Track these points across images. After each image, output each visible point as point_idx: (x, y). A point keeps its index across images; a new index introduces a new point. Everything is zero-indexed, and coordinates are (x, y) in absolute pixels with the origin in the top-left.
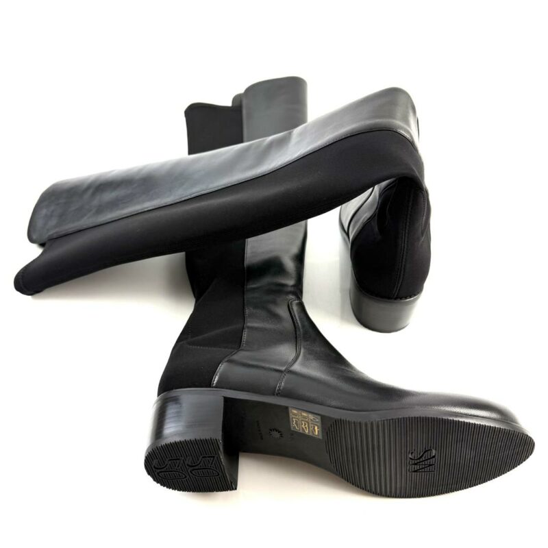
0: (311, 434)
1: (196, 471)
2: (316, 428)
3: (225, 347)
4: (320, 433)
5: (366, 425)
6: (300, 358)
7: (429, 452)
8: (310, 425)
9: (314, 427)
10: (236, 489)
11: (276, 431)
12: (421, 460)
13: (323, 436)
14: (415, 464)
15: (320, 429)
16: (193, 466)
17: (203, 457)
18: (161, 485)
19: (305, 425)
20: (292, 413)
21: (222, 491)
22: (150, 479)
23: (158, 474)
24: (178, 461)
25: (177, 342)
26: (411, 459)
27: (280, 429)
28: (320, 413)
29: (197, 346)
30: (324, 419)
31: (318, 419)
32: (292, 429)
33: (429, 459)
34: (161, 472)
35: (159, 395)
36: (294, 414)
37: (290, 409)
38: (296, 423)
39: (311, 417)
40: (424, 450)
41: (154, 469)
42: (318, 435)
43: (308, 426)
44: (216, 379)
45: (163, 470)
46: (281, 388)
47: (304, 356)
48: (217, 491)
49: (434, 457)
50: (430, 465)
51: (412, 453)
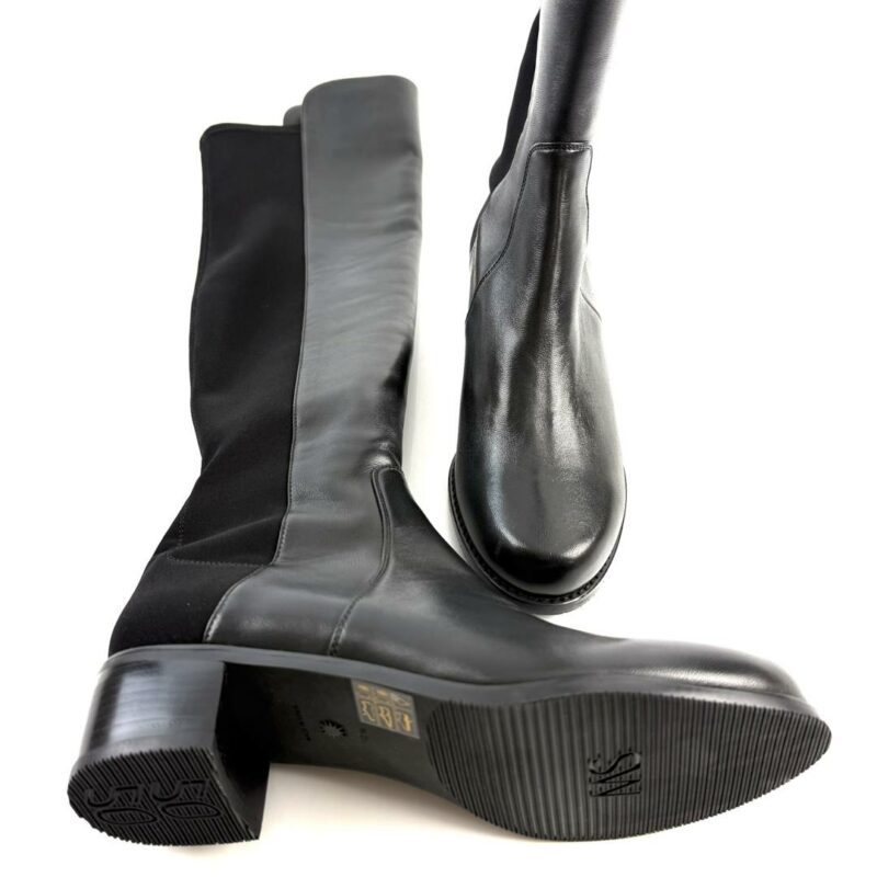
0: (398, 730)
1: (173, 808)
2: (406, 718)
3: (243, 562)
4: (415, 726)
5: (501, 712)
6: (387, 576)
7: (629, 758)
8: (396, 713)
9: (403, 717)
10: (257, 838)
11: (333, 724)
12: (613, 773)
13: (421, 734)
14: (603, 781)
15: (414, 721)
16: (166, 800)
17: (184, 783)
18: (109, 834)
19: (385, 712)
20: (359, 690)
21: (230, 842)
22: (84, 824)
23: (99, 814)
24: (134, 791)
25: (158, 552)
26: (593, 772)
27: (339, 721)
28: (411, 690)
29: (190, 559)
30: (420, 702)
31: (408, 703)
32: (363, 720)
33: (630, 771)
34: (104, 811)
35: (110, 655)
36: (364, 694)
37: (354, 684)
38: (369, 708)
39: (395, 697)
40: (618, 757)
41: (88, 806)
42: (412, 732)
43: (392, 715)
44: (214, 625)
45: (107, 808)
46: (340, 641)
47: (394, 573)
48: (221, 843)
49: (638, 766)
50: (631, 782)
51: (595, 762)
